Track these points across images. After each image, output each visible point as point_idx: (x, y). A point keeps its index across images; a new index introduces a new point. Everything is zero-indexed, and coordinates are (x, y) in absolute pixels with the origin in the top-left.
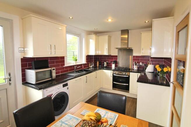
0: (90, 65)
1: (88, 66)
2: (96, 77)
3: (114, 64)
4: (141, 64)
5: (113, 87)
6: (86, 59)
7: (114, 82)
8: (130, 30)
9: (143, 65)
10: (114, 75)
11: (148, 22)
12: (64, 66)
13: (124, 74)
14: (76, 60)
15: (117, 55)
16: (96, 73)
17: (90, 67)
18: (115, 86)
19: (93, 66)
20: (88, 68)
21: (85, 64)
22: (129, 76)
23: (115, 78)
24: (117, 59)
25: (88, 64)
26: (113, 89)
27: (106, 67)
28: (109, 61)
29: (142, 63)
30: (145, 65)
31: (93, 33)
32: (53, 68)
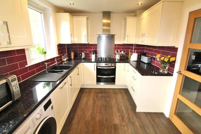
0: (64, 58)
1: (61, 60)
2: (78, 74)
3: (94, 54)
4: (122, 52)
5: (97, 82)
6: (58, 49)
7: (98, 76)
8: (113, 12)
9: (125, 54)
10: (98, 67)
11: (141, 4)
12: (26, 66)
13: (110, 65)
14: (45, 53)
15: (97, 43)
16: (78, 68)
17: (64, 61)
18: (99, 80)
19: (67, 58)
20: (61, 63)
21: (57, 57)
22: (115, 67)
23: (99, 71)
24: (96, 48)
25: (61, 57)
26: (97, 84)
27: (84, 59)
28: (87, 51)
29: (124, 52)
30: (126, 53)
31: (62, 11)
32: (10, 78)
